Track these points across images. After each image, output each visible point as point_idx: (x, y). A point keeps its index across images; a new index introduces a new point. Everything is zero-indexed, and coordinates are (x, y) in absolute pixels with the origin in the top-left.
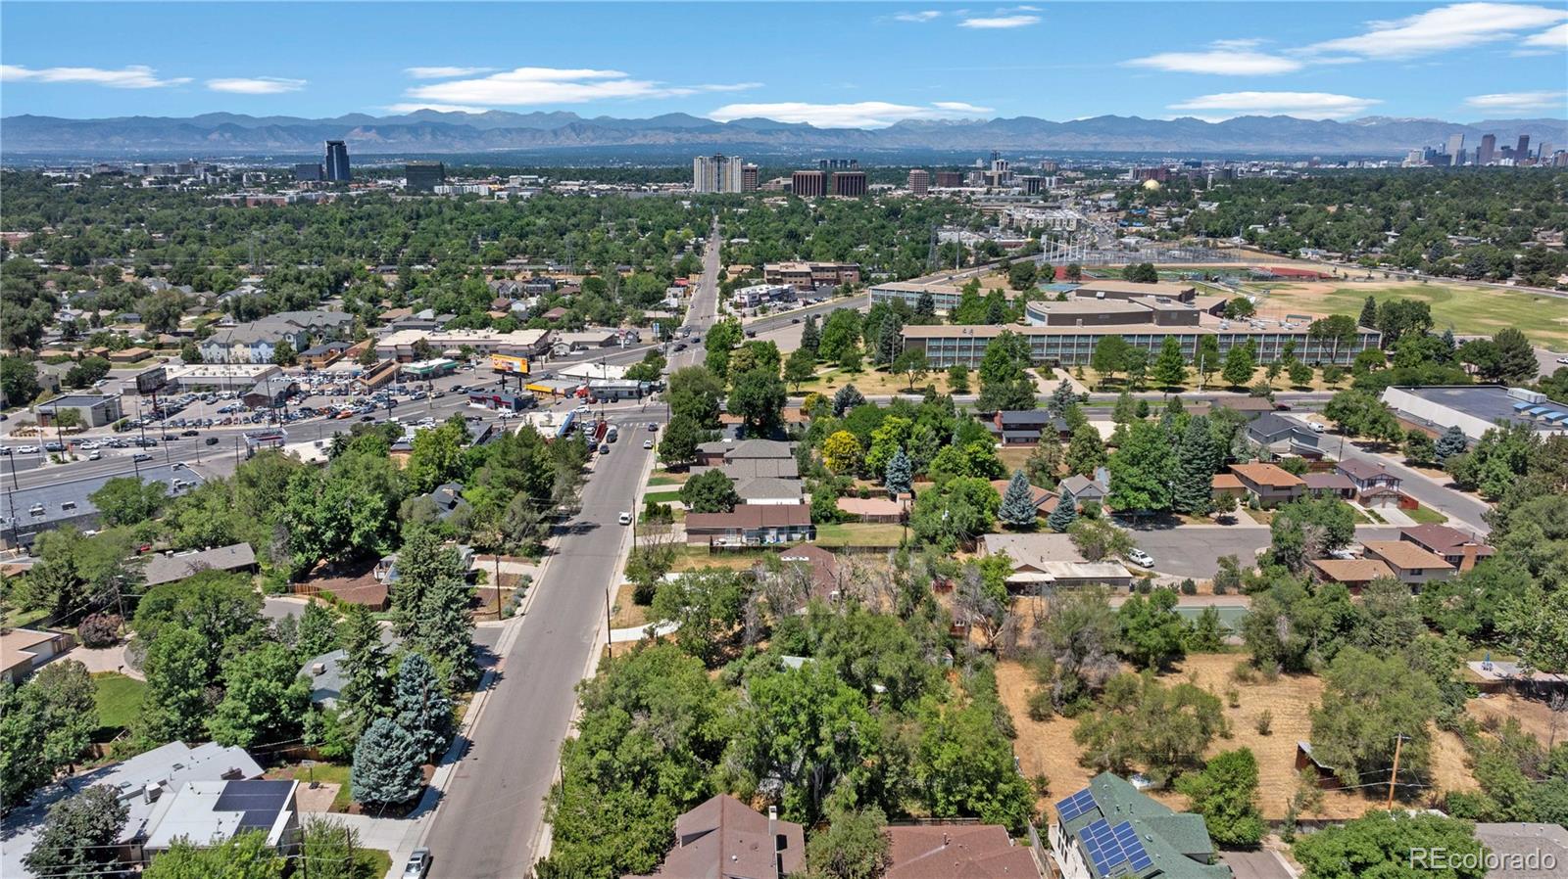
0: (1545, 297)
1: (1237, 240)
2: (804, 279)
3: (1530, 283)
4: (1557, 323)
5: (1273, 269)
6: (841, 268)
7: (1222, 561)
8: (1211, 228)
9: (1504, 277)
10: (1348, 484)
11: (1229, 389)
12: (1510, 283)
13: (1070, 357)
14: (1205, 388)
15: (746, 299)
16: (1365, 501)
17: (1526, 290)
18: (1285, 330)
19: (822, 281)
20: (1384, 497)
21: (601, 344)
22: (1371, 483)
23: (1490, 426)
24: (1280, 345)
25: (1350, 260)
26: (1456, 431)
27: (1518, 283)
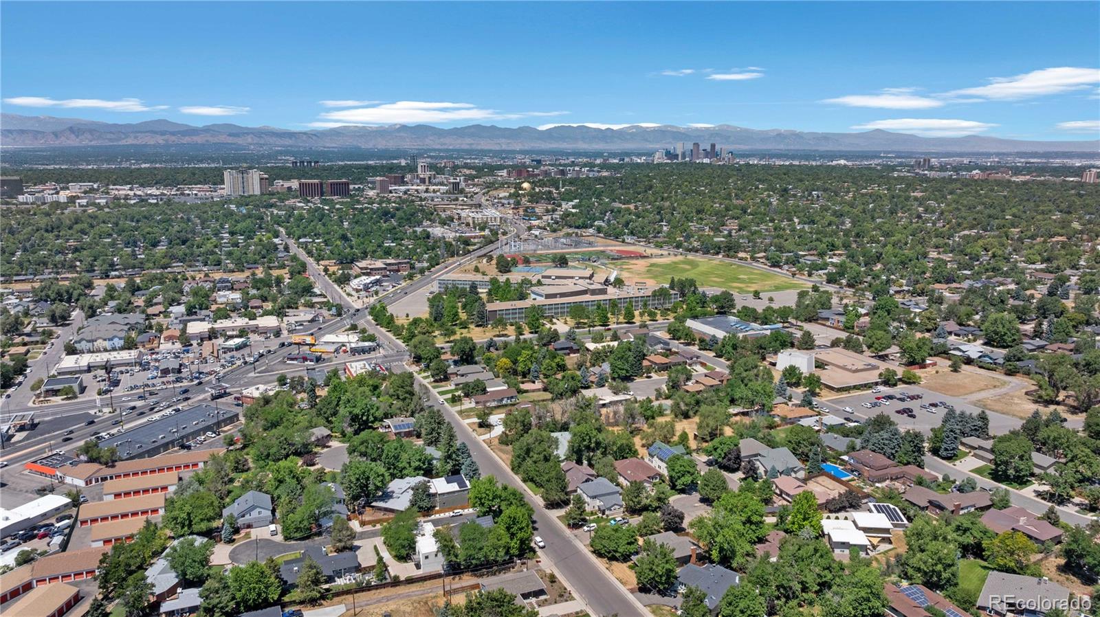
0: (735, 264)
1: (591, 230)
2: (383, 271)
3: (728, 256)
4: (739, 279)
5: (618, 251)
6: (400, 263)
7: (656, 390)
8: (577, 224)
9: (718, 253)
10: (684, 360)
11: (626, 323)
12: (720, 256)
13: (557, 313)
14: (618, 323)
15: (361, 287)
16: (690, 365)
17: (728, 260)
18: (641, 294)
19: (390, 271)
20: (696, 363)
21: (309, 321)
22: (692, 359)
23: (725, 334)
24: (641, 301)
25: (649, 243)
26: (714, 336)
27: (723, 256)
